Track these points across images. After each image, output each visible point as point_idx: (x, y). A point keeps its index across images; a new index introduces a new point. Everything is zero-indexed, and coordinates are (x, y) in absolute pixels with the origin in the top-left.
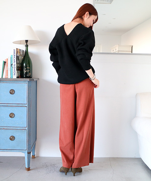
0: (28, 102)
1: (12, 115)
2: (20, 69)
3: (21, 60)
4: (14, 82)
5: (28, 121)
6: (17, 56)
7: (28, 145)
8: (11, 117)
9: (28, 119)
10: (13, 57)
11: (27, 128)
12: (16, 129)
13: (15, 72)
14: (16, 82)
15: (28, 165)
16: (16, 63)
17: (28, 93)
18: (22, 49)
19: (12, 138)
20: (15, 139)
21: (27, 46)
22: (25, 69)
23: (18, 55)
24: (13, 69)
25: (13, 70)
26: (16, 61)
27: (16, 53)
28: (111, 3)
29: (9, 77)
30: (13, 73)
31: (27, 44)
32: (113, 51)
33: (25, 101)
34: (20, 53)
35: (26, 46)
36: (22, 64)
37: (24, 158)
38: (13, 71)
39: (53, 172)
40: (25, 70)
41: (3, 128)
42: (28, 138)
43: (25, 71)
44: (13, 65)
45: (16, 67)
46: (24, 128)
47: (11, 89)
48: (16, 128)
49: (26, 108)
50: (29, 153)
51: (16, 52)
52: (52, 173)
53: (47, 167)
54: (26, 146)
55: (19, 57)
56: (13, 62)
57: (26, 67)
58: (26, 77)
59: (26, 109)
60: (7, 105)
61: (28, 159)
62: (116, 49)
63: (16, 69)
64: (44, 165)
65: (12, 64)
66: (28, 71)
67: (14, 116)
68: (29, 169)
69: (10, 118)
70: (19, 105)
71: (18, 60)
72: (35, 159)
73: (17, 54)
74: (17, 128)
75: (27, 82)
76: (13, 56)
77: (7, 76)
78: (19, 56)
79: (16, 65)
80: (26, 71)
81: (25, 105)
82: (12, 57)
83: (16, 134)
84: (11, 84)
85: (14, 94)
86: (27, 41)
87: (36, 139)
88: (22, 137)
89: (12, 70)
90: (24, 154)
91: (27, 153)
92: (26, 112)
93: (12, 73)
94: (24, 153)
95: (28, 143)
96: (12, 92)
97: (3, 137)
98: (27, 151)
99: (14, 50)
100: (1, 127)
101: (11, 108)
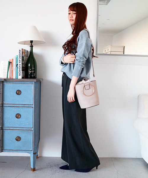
0: (34, 103)
1: (18, 116)
2: (25, 69)
3: (25, 60)
5: (34, 122)
6: (22, 56)
7: (34, 146)
9: (34, 120)
10: (19, 58)
11: (33, 129)
12: (22, 130)
13: (20, 73)
14: (22, 83)
15: (33, 164)
16: (21, 64)
17: (34, 94)
19: (18, 139)
20: (21, 140)
21: (32, 46)
22: (30, 69)
24: (19, 70)
26: (21, 61)
28: (107, 5)
29: (14, 77)
31: (32, 44)
33: (32, 102)
34: (25, 54)
35: (31, 46)
36: (27, 64)
37: (28, 158)
38: (19, 72)
39: (58, 173)
40: (30, 70)
41: (9, 128)
42: (34, 139)
43: (30, 72)
44: (19, 65)
45: (21, 67)
46: (30, 129)
47: (17, 90)
49: (32, 109)
50: (34, 154)
51: (21, 53)
53: (52, 168)
54: (32, 146)
55: (24, 57)
56: (19, 62)
57: (31, 67)
58: (31, 78)
59: (32, 110)
60: (13, 105)
63: (21, 70)
64: (49, 165)
65: (17, 65)
66: (33, 72)
67: (20, 117)
68: (34, 170)
69: (17, 119)
70: (24, 106)
71: (23, 60)
73: (22, 54)
75: (34, 83)
76: (19, 56)
77: (12, 76)
80: (31, 72)
81: (32, 106)
82: (17, 58)
83: (22, 135)
84: (18, 85)
85: (21, 95)
86: (32, 42)
88: (29, 137)
90: (30, 155)
91: (32, 154)
92: (32, 112)
94: (30, 153)
95: (34, 143)
96: (19, 93)
97: (9, 137)
98: (32, 151)
99: (20, 50)
100: (7, 128)
101: (17, 108)
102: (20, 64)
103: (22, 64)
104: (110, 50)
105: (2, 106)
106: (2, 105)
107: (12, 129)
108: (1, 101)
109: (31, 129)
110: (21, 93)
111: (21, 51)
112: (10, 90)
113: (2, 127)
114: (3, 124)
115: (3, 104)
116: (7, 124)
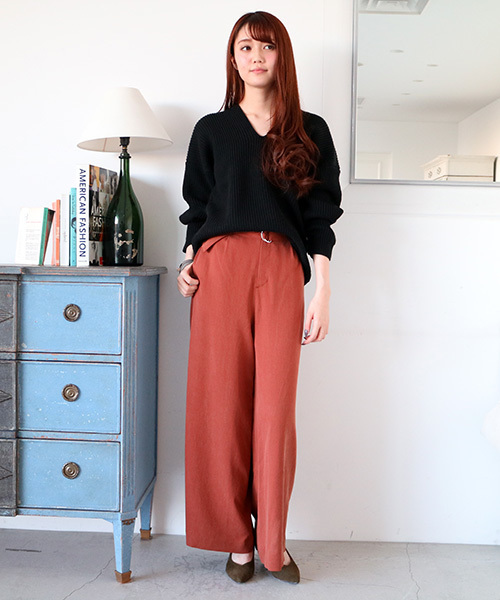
0: (126, 348)
1: (71, 393)
2: (102, 234)
3: (105, 204)
4: (79, 279)
5: (125, 413)
6: (91, 192)
7: (124, 496)
8: (67, 398)
9: (125, 408)
10: (79, 196)
11: (121, 438)
12: (84, 439)
13: (83, 247)
14: (85, 279)
15: (123, 558)
16: (86, 216)
17: (126, 318)
18: (108, 168)
19: (72, 471)
20: (81, 475)
21: (126, 157)
22: (120, 235)
23: (95, 189)
24: (79, 236)
25: (78, 240)
26: (87, 207)
27: (87, 183)
28: (420, 13)
29: (65, 263)
30: (79, 250)
31: (125, 151)
32: (430, 175)
33: (116, 345)
34: (102, 182)
35: (123, 157)
36: (109, 219)
37: (111, 537)
38: (78, 244)
39: (209, 590)
40: (119, 239)
41: (39, 435)
42: (124, 473)
43: (118, 244)
44: (78, 221)
45: (87, 227)
46: (110, 437)
47: (69, 303)
48: (83, 437)
49: (118, 369)
50: (128, 522)
51: (87, 179)
52: (207, 592)
53: (190, 573)
54: (118, 498)
55: (100, 193)
56: (79, 211)
57: (123, 227)
58: (123, 263)
59: (118, 371)
60: (54, 357)
61: (123, 542)
62: (439, 171)
63: (87, 236)
64: (181, 564)
65: (75, 219)
66: (128, 243)
67: (78, 396)
68: (126, 578)
69: (66, 402)
70: (93, 359)
71: (95, 205)
72: (152, 541)
73: (91, 183)
74: (88, 437)
75: (123, 281)
76: (79, 190)
77: (58, 257)
78: (97, 193)
79: (87, 223)
80: (121, 243)
81: (117, 359)
82: (75, 196)
83: (84, 457)
84: (69, 288)
85: (80, 321)
86: (125, 141)
87: (155, 474)
88: (108, 468)
89: (75, 237)
90: (110, 526)
91: (120, 522)
92: (118, 381)
93: (75, 248)
94: (112, 520)
95: (124, 487)
96: (72, 313)
97: (40, 465)
98: (119, 515)
99: (83, 171)
100: (34, 433)
101: (68, 367)
102: (83, 216)
103: (91, 216)
104: (444, 172)
105: (18, 359)
106: (18, 356)
107: (52, 437)
108: (14, 341)
109: (114, 438)
110: (82, 316)
111: (87, 174)
112: (42, 305)
113: (17, 431)
114: (22, 420)
115: (19, 352)
116: (33, 420)
